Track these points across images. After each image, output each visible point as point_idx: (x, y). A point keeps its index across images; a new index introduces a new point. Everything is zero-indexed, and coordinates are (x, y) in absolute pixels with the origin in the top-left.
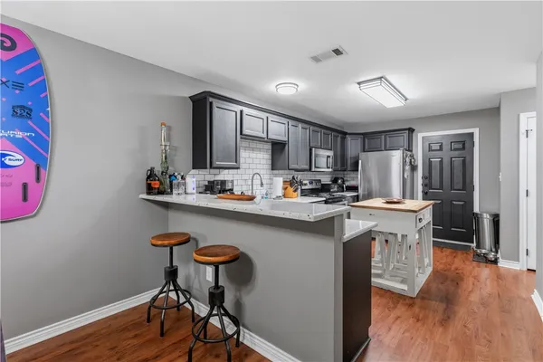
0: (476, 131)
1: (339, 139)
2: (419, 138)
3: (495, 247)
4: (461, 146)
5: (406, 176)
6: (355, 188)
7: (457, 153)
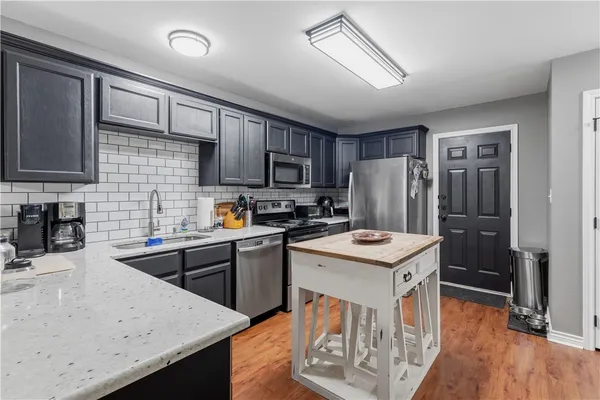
0: (514, 129)
1: (322, 142)
2: (434, 141)
3: (542, 303)
4: (491, 151)
5: (413, 195)
6: (344, 212)
7: (485, 161)
